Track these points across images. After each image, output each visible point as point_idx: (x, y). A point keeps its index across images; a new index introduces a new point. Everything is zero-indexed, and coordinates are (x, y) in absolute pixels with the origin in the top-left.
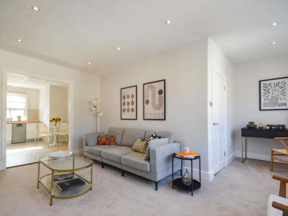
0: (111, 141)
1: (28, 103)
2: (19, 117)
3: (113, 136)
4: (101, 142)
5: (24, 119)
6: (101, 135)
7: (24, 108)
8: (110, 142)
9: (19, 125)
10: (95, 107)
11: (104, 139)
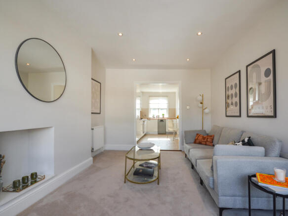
0: (207, 141)
1: (169, 104)
2: (163, 115)
3: (211, 136)
4: (198, 141)
5: (166, 116)
6: (200, 133)
7: (166, 107)
8: (205, 142)
9: (162, 121)
10: (201, 103)
11: (200, 138)
